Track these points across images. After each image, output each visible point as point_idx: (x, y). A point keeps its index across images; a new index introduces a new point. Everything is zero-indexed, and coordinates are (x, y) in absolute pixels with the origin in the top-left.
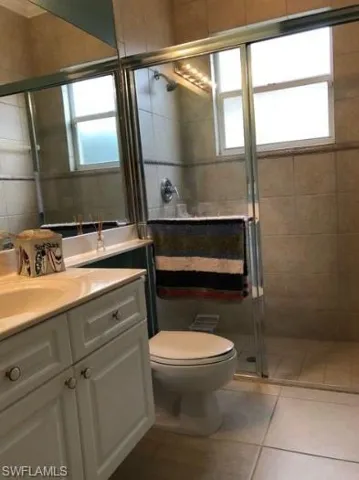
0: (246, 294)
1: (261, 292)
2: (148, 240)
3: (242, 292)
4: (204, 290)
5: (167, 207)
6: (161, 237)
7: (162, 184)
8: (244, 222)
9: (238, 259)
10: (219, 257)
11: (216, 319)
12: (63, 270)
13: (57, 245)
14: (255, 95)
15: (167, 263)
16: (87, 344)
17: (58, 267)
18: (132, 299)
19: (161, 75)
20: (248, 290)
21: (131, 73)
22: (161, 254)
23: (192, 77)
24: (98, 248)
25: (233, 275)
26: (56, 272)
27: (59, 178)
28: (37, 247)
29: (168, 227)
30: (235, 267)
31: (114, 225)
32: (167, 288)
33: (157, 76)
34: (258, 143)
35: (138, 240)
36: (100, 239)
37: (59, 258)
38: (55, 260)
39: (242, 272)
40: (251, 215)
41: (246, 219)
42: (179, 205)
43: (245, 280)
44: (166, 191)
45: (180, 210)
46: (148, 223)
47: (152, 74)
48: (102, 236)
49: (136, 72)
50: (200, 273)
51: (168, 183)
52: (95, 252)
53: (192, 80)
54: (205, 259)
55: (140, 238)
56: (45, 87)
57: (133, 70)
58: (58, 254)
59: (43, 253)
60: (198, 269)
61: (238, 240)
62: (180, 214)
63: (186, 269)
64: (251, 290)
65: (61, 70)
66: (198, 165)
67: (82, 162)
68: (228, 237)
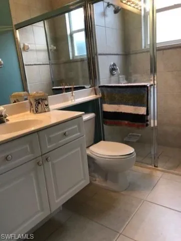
0: (147, 125)
1: (156, 124)
2: (100, 95)
3: (145, 124)
4: (126, 122)
5: (113, 78)
6: (105, 94)
7: (111, 66)
8: (148, 87)
9: (144, 106)
10: (134, 106)
11: (138, 136)
12: (49, 111)
13: (46, 99)
14: (157, 14)
15: (108, 108)
16: (48, 147)
17: (46, 110)
18: (76, 126)
19: (112, 4)
20: (149, 123)
21: (91, 5)
22: (105, 103)
23: (133, 3)
24: (71, 100)
25: (141, 115)
26: (45, 112)
27: (65, 63)
28: (36, 100)
29: (109, 89)
30: (142, 111)
31: (84, 88)
32: (108, 120)
33: (109, 5)
34: (157, 42)
35: (95, 95)
36: (72, 95)
37: (47, 105)
38: (45, 106)
39: (145, 114)
40: (152, 83)
41: (148, 85)
42: (120, 76)
43: (147, 118)
44: (112, 70)
45: (121, 79)
46: (99, 87)
47: (106, 4)
48: (74, 94)
49: (94, 5)
50: (124, 113)
51: (114, 65)
52: (70, 102)
53: (133, 5)
54: (127, 106)
55: (96, 94)
56: (57, 15)
57: (93, 4)
58: (46, 103)
59: (39, 103)
60: (123, 111)
61: (144, 97)
62: (121, 81)
63: (118, 111)
64: (150, 123)
65: (66, 5)
66: (132, 54)
67: (76, 54)
68: (140, 95)
